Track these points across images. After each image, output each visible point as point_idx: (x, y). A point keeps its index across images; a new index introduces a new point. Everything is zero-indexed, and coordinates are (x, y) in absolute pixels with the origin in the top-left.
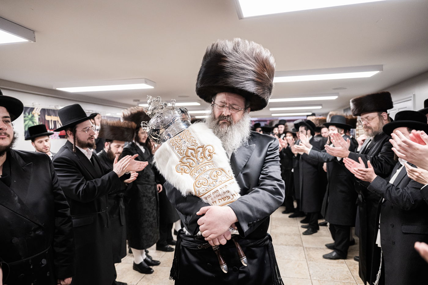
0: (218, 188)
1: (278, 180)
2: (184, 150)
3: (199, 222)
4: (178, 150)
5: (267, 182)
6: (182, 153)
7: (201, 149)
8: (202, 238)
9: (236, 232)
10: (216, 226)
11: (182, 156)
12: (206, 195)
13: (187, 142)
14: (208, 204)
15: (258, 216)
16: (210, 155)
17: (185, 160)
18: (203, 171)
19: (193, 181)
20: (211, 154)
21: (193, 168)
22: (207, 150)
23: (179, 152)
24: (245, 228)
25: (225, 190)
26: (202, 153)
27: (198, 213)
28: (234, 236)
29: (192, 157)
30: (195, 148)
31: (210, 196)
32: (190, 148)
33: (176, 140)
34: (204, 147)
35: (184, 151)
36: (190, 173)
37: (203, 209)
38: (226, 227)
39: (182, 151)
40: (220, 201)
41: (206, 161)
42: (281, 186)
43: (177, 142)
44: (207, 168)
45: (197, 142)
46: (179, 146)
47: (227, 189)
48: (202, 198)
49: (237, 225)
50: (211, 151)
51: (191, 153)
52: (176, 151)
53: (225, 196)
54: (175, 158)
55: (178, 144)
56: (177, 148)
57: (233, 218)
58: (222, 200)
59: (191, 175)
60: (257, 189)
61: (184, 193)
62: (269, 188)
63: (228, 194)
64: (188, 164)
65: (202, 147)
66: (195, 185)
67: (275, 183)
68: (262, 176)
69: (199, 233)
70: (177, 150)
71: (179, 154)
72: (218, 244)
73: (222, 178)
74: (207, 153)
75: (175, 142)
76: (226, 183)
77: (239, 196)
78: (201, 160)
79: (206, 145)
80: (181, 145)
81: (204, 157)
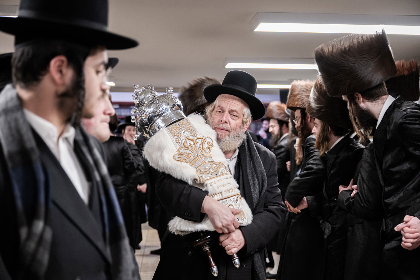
2: (183, 139)
4: (177, 139)
6: (180, 143)
7: (200, 141)
11: (180, 146)
13: (186, 132)
16: (209, 148)
18: (202, 163)
22: (206, 143)
23: (177, 141)
26: (201, 145)
30: (195, 139)
32: (189, 138)
33: (175, 128)
34: (204, 138)
35: (182, 141)
39: (180, 141)
41: (204, 153)
43: (176, 130)
46: (178, 134)
51: (190, 144)
52: (175, 140)
55: (176, 133)
56: (176, 137)
64: (185, 155)
65: (202, 138)
70: (175, 138)
71: (177, 144)
74: (206, 146)
75: (173, 130)
80: (180, 134)
81: (203, 149)
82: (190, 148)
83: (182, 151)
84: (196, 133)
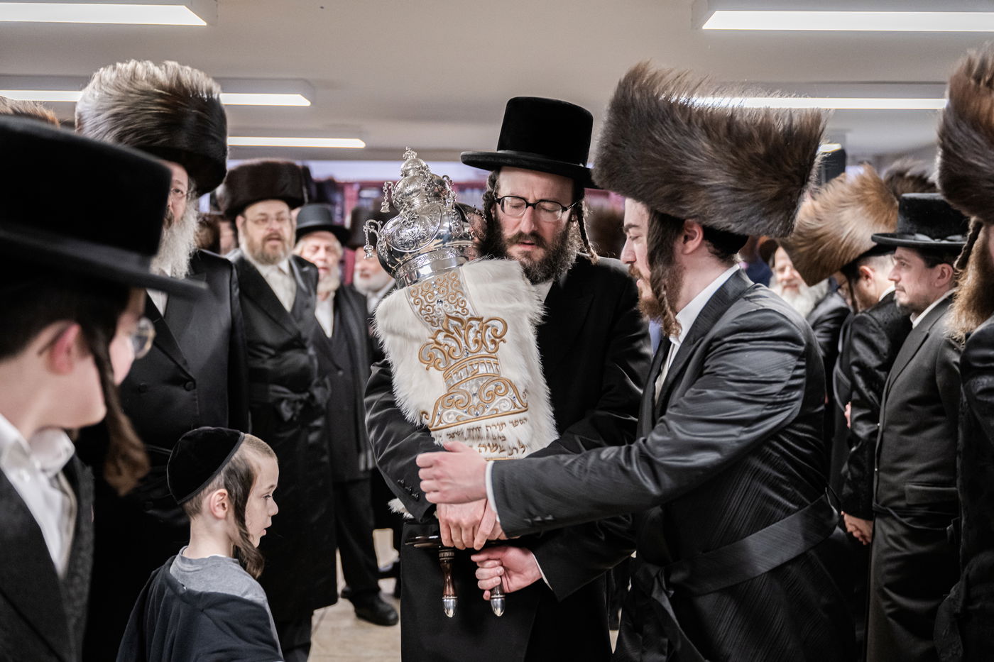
2: (440, 317)
4: (427, 316)
7: (474, 322)
11: (436, 328)
12: (453, 430)
13: (446, 303)
16: (493, 342)
18: (470, 376)
19: (441, 389)
20: (497, 340)
21: (453, 362)
22: (489, 330)
25: (495, 431)
26: (478, 332)
29: (456, 335)
30: (465, 318)
32: (451, 315)
33: (424, 293)
34: (484, 321)
36: (443, 372)
39: (435, 320)
40: (483, 449)
41: (484, 353)
43: (425, 296)
44: (482, 370)
45: (468, 306)
47: (505, 432)
48: (444, 432)
50: (498, 333)
51: (455, 327)
55: (425, 304)
58: (488, 448)
59: (445, 376)
63: (502, 443)
64: (445, 349)
65: (479, 320)
66: (448, 400)
70: (423, 314)
71: (428, 324)
74: (488, 335)
75: (420, 296)
76: (506, 419)
78: (473, 348)
79: (488, 316)
80: (433, 307)
81: (482, 341)
82: (455, 333)
83: (440, 337)
84: (466, 307)
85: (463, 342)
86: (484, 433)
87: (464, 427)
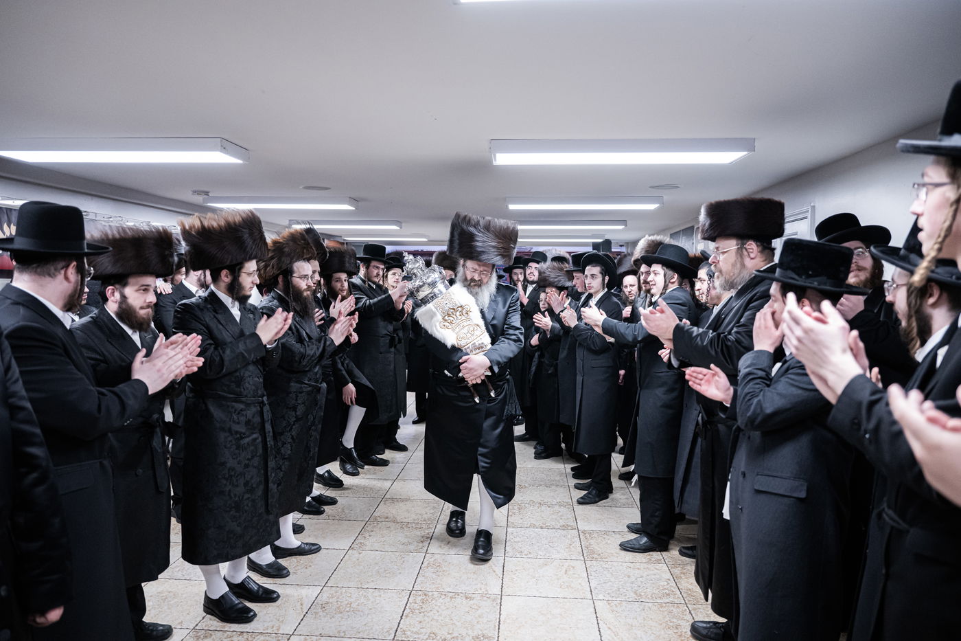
0: (475, 341)
1: (518, 329)
3: (461, 367)
5: (511, 331)
7: (460, 308)
8: (463, 379)
9: (489, 374)
10: (475, 371)
12: (466, 347)
13: (448, 303)
14: (467, 354)
15: (505, 360)
16: (467, 313)
17: (446, 318)
18: (462, 327)
19: (456, 336)
21: (454, 325)
22: (465, 309)
24: (496, 369)
25: (480, 342)
26: (461, 311)
27: (460, 361)
28: (486, 376)
29: (452, 315)
30: (455, 308)
31: (468, 348)
32: (450, 307)
35: (446, 311)
36: (451, 329)
37: (465, 358)
38: (483, 371)
41: (464, 318)
42: (521, 333)
44: (465, 324)
45: (456, 302)
47: (482, 341)
48: (463, 349)
49: (491, 368)
50: (468, 309)
51: (452, 312)
53: (480, 347)
54: (439, 317)
57: (488, 364)
59: (453, 330)
60: (503, 339)
61: (449, 346)
62: (513, 337)
63: (482, 345)
64: (449, 321)
65: (461, 307)
66: (457, 339)
67: (517, 332)
68: (506, 326)
69: (460, 375)
72: (475, 383)
73: (478, 333)
74: (464, 312)
76: (481, 336)
77: (490, 346)
78: (460, 317)
79: (464, 305)
85: (454, 317)
86: (477, 344)
87: (470, 345)
